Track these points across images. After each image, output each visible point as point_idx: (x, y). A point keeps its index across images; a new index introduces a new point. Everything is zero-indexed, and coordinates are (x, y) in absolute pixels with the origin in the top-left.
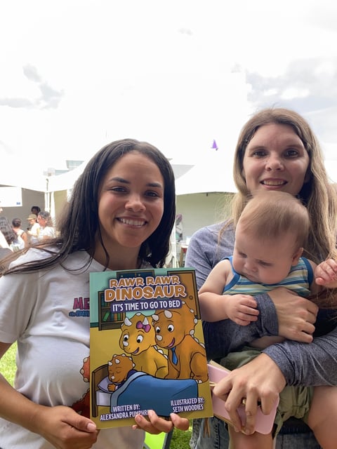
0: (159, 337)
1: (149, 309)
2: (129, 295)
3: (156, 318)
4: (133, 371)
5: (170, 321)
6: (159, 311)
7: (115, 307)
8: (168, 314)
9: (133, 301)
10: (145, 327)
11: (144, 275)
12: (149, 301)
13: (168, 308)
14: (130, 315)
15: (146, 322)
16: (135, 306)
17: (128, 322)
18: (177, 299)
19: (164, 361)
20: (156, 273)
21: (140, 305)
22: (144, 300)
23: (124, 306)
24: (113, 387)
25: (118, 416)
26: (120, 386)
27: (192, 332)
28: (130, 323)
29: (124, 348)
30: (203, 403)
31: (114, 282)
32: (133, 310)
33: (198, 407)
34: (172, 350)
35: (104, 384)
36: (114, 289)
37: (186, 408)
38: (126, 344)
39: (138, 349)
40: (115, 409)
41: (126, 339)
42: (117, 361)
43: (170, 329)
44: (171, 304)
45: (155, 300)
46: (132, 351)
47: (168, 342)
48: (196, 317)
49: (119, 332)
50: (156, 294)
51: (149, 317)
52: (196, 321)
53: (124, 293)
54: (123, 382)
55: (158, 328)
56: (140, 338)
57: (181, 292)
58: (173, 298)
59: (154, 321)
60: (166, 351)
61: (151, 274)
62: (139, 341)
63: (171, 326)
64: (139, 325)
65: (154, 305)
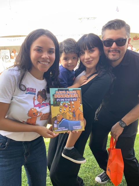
0: (70, 109)
1: (67, 101)
2: (62, 96)
3: (69, 103)
4: (63, 119)
5: (73, 105)
6: (70, 101)
7: (58, 100)
8: (73, 102)
9: (63, 98)
10: (66, 106)
11: (66, 90)
12: (67, 98)
13: (73, 101)
14: (62, 102)
15: (66, 105)
16: (63, 100)
17: (61, 105)
18: (75, 98)
19: (71, 116)
20: (69, 90)
21: (65, 100)
22: (66, 98)
23: (60, 100)
24: (58, 123)
25: (60, 130)
26: (60, 123)
27: (79, 108)
28: (62, 105)
29: (60, 112)
30: (82, 127)
31: (57, 92)
32: (63, 101)
33: (80, 128)
34: (74, 113)
35: (56, 122)
36: (57, 94)
37: (77, 128)
38: (61, 111)
39: (64, 112)
40: (59, 128)
41: (61, 109)
42: (59, 116)
43: (73, 107)
44: (74, 99)
45: (69, 98)
46: (62, 113)
47: (73, 111)
48: (81, 104)
49: (59, 107)
50: (69, 96)
51: (67, 103)
52: (81, 105)
53: (60, 95)
54: (61, 121)
55: (70, 107)
56: (65, 109)
57: (77, 96)
58: (74, 98)
59: (68, 104)
60: (72, 113)
61: (68, 90)
62: (64, 110)
63: (73, 106)
64: (64, 105)
65: (69, 100)
